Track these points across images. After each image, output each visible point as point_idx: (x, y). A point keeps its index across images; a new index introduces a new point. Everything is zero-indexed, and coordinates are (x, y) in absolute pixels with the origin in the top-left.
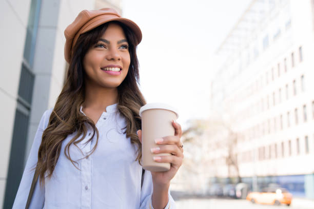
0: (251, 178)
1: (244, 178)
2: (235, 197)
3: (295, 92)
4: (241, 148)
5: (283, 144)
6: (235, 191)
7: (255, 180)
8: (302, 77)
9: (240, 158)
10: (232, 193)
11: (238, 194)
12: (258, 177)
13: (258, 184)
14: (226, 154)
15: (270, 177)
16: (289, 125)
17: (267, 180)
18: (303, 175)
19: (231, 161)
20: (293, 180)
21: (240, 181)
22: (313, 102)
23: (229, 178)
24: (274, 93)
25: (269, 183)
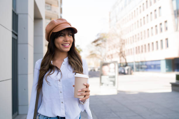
0: (133, 63)
1: (128, 63)
2: (124, 74)
3: (156, 17)
4: (127, 48)
8: (160, 8)
9: (126, 53)
10: (123, 71)
11: (126, 72)
12: (136, 62)
13: (136, 66)
14: (119, 51)
15: (142, 62)
16: (152, 34)
17: (140, 64)
18: (160, 60)
19: (122, 54)
20: (154, 63)
21: (126, 65)
22: (166, 22)
23: (120, 63)
24: (144, 18)
25: (141, 65)
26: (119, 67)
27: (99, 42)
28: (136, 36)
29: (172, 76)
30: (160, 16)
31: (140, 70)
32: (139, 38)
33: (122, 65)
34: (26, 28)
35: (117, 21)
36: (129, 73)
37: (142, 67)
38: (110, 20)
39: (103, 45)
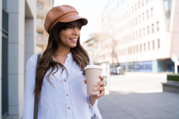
0: (125, 63)
1: (120, 63)
2: (116, 74)
3: (148, 17)
4: (119, 48)
5: (141, 45)
6: (116, 71)
7: (126, 65)
8: (152, 8)
9: (118, 53)
10: (115, 72)
11: (118, 72)
12: (128, 63)
13: (128, 66)
14: (111, 52)
15: (134, 62)
16: (144, 35)
17: (132, 64)
18: (151, 61)
19: (114, 55)
20: (146, 63)
21: (118, 65)
22: (158, 22)
23: (113, 64)
24: (136, 18)
25: (133, 66)
26: (112, 67)
27: (91, 42)
28: (128, 36)
29: (163, 77)
30: (152, 16)
31: (132, 70)
32: (131, 39)
33: (114, 65)
34: (16, 28)
35: (109, 21)
36: (121, 73)
37: (135, 67)
38: (103, 20)
39: (95, 45)
